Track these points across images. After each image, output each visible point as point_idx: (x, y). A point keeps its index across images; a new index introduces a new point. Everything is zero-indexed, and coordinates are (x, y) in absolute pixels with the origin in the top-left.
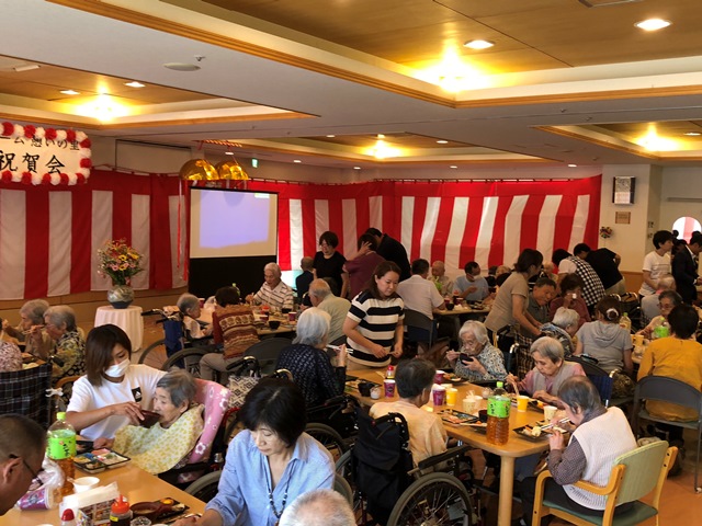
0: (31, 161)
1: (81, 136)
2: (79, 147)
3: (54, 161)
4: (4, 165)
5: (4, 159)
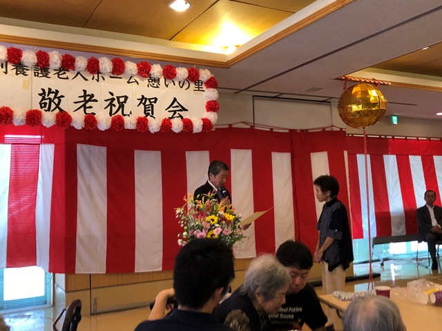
0: (148, 104)
1: (205, 75)
2: (204, 87)
3: (176, 104)
4: (114, 109)
5: (115, 102)
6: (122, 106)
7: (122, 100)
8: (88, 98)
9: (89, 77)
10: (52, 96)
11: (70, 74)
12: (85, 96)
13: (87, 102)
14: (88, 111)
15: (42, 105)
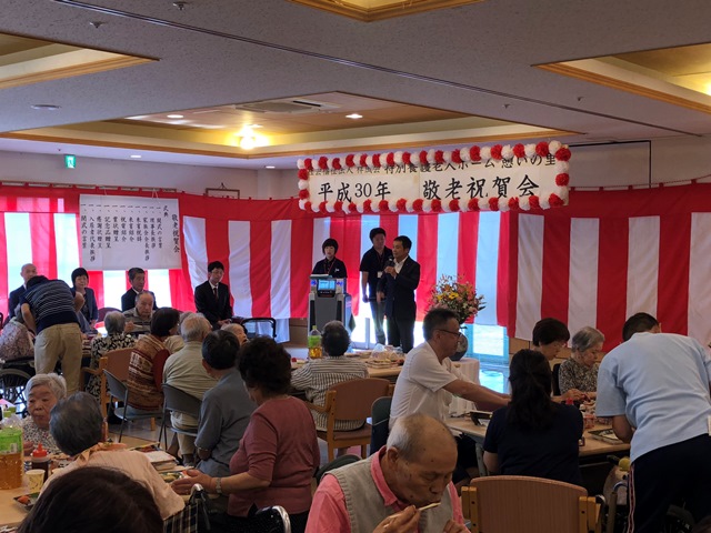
0: (502, 184)
1: (554, 147)
2: (555, 160)
3: (527, 181)
4: (475, 192)
5: (475, 186)
6: (480, 189)
7: (480, 183)
8: (456, 184)
9: (456, 166)
10: (431, 186)
11: (443, 166)
12: (453, 184)
13: (454, 188)
14: (456, 196)
15: (426, 194)
